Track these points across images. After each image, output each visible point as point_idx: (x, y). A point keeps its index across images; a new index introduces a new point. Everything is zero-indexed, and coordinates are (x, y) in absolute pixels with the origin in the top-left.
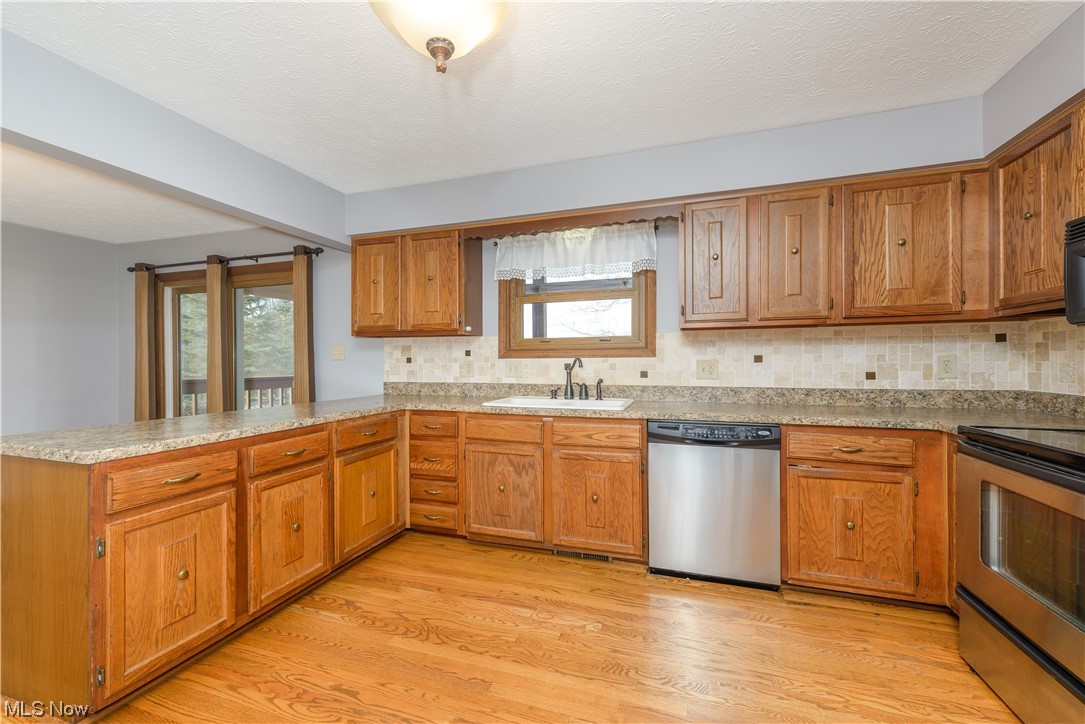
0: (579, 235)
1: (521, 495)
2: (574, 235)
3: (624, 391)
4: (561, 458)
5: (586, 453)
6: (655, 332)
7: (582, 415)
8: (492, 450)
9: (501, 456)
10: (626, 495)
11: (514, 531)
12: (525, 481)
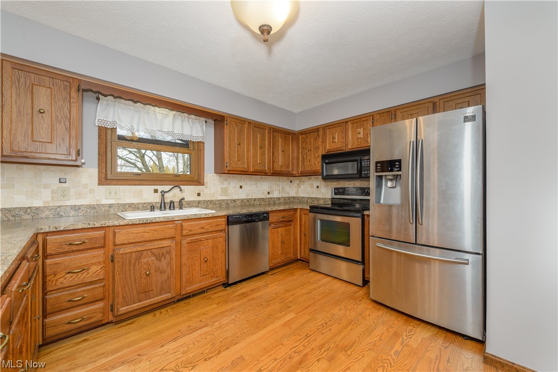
0: (165, 113)
1: (161, 273)
2: (162, 112)
3: (189, 204)
4: (187, 243)
5: (201, 237)
6: (204, 173)
7: (199, 217)
8: (139, 249)
9: (145, 252)
10: (219, 253)
11: (155, 298)
12: (164, 263)
